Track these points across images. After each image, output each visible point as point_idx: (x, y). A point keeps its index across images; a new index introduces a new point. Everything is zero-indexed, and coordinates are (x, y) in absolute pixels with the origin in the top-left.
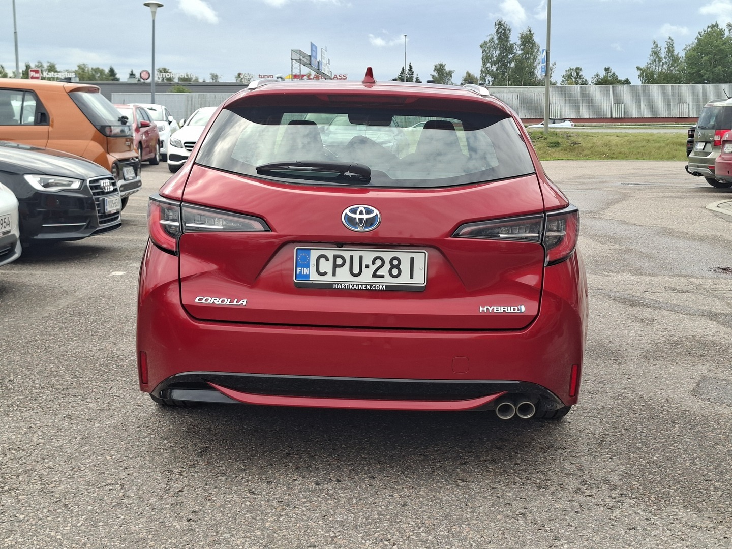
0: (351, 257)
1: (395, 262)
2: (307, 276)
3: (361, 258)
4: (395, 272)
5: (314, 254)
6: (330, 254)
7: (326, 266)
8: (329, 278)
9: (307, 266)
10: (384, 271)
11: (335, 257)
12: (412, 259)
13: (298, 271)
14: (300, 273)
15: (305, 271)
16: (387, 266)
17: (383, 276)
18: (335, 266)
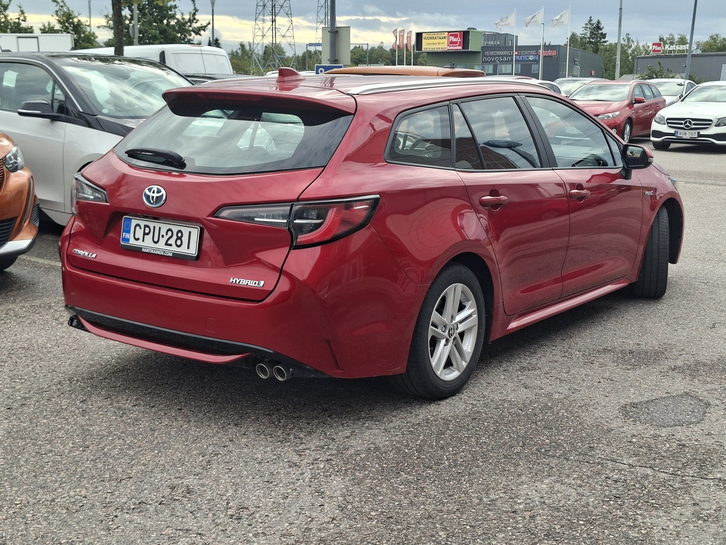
0: (154, 227)
1: (180, 235)
2: (128, 240)
3: (160, 228)
4: (179, 242)
5: (134, 222)
6: (142, 223)
7: (139, 233)
8: (139, 243)
9: (129, 232)
10: (172, 241)
11: (146, 226)
12: (190, 232)
13: (124, 235)
14: (125, 237)
15: (127, 236)
16: (175, 237)
17: (171, 245)
18: (145, 234)
